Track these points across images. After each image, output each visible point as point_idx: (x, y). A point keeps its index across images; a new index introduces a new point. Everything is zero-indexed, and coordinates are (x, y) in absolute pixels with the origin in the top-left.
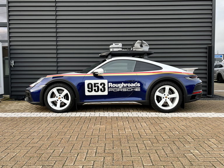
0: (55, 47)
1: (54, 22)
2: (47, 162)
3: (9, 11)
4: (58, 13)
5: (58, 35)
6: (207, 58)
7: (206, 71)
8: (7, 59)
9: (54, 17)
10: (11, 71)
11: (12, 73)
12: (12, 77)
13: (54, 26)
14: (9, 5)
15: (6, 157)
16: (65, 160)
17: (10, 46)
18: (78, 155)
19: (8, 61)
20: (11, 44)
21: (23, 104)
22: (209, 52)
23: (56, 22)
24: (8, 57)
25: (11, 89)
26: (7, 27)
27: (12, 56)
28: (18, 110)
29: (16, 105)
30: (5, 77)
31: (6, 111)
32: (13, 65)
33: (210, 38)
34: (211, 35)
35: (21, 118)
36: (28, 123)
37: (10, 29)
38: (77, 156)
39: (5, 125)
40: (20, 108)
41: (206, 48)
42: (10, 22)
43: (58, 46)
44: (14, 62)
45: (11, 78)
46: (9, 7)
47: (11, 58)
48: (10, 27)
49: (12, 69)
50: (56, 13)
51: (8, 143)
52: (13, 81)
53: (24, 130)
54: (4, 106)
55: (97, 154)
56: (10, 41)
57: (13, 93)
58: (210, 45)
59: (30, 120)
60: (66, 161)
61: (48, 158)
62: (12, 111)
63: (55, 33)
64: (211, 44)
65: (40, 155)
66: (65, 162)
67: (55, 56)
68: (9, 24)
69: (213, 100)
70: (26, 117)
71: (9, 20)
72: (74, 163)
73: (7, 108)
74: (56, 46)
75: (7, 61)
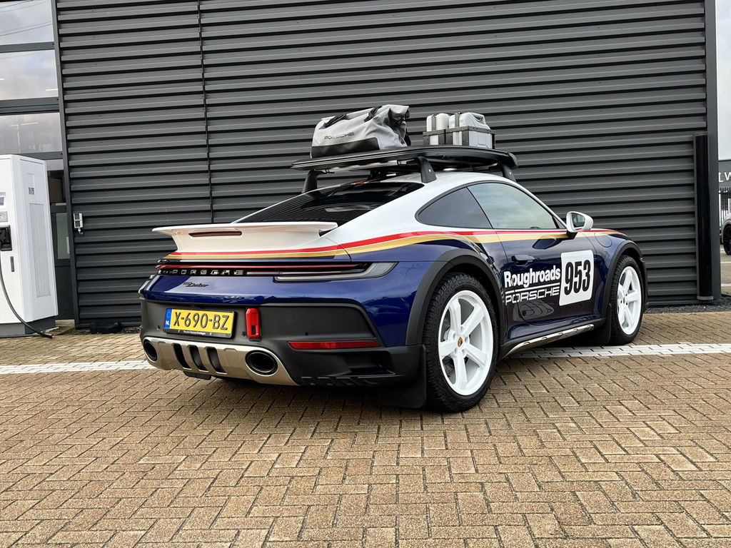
0: (204, 166)
1: (199, 87)
2: (196, 451)
3: (63, 64)
4: (210, 60)
5: (210, 128)
6: (693, 176)
7: (693, 219)
8: (63, 209)
9: (197, 74)
10: (75, 245)
11: (80, 250)
12: (80, 263)
13: (199, 100)
14: (63, 45)
15: (99, 445)
16: (239, 445)
17: (71, 168)
18: (269, 437)
19: (66, 214)
20: (72, 163)
21: (118, 340)
22: (698, 156)
23: (204, 88)
24: (65, 204)
25: (78, 299)
26: (57, 111)
27: (79, 199)
28: (108, 355)
29: (100, 344)
30: (61, 266)
31: (74, 359)
32: (81, 226)
33: (702, 110)
34: (704, 100)
35: (119, 373)
36: (141, 383)
37: (67, 116)
38: (267, 440)
39: (80, 387)
40: (111, 351)
41: (689, 143)
42: (67, 97)
43: (214, 162)
44: (84, 218)
45: (77, 268)
46: (62, 50)
47: (75, 206)
48: (68, 111)
49: (78, 240)
50: (202, 61)
51: (97, 421)
52: (82, 276)
53: (134, 397)
54: (63, 347)
55: (316, 434)
56: (69, 155)
57: (85, 314)
58: (701, 133)
59: (145, 377)
60: (240, 447)
61: (197, 444)
62: (92, 358)
63: (204, 123)
64: (705, 129)
65: (178, 439)
66: (239, 449)
67: (205, 192)
68: (66, 102)
69: (715, 310)
70: (133, 371)
71: (65, 91)
72: (260, 450)
73: (75, 352)
74: (207, 162)
75: (62, 216)
